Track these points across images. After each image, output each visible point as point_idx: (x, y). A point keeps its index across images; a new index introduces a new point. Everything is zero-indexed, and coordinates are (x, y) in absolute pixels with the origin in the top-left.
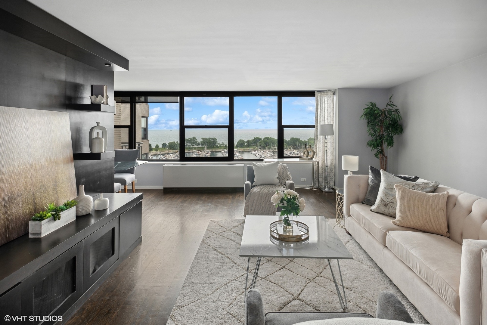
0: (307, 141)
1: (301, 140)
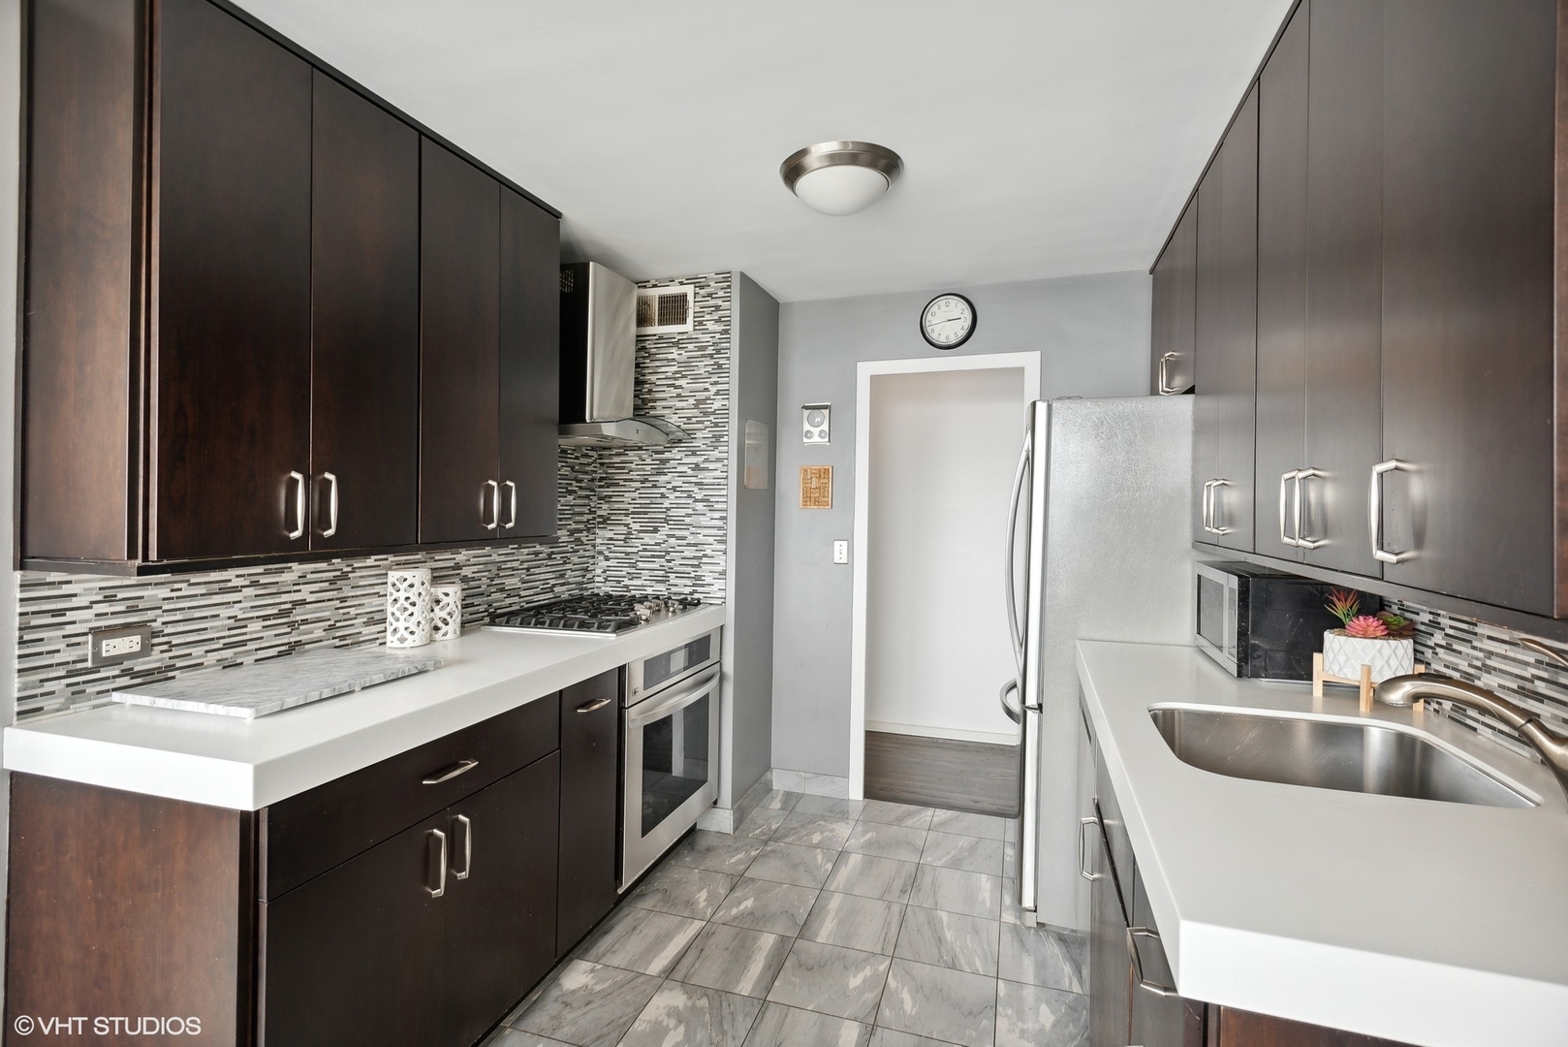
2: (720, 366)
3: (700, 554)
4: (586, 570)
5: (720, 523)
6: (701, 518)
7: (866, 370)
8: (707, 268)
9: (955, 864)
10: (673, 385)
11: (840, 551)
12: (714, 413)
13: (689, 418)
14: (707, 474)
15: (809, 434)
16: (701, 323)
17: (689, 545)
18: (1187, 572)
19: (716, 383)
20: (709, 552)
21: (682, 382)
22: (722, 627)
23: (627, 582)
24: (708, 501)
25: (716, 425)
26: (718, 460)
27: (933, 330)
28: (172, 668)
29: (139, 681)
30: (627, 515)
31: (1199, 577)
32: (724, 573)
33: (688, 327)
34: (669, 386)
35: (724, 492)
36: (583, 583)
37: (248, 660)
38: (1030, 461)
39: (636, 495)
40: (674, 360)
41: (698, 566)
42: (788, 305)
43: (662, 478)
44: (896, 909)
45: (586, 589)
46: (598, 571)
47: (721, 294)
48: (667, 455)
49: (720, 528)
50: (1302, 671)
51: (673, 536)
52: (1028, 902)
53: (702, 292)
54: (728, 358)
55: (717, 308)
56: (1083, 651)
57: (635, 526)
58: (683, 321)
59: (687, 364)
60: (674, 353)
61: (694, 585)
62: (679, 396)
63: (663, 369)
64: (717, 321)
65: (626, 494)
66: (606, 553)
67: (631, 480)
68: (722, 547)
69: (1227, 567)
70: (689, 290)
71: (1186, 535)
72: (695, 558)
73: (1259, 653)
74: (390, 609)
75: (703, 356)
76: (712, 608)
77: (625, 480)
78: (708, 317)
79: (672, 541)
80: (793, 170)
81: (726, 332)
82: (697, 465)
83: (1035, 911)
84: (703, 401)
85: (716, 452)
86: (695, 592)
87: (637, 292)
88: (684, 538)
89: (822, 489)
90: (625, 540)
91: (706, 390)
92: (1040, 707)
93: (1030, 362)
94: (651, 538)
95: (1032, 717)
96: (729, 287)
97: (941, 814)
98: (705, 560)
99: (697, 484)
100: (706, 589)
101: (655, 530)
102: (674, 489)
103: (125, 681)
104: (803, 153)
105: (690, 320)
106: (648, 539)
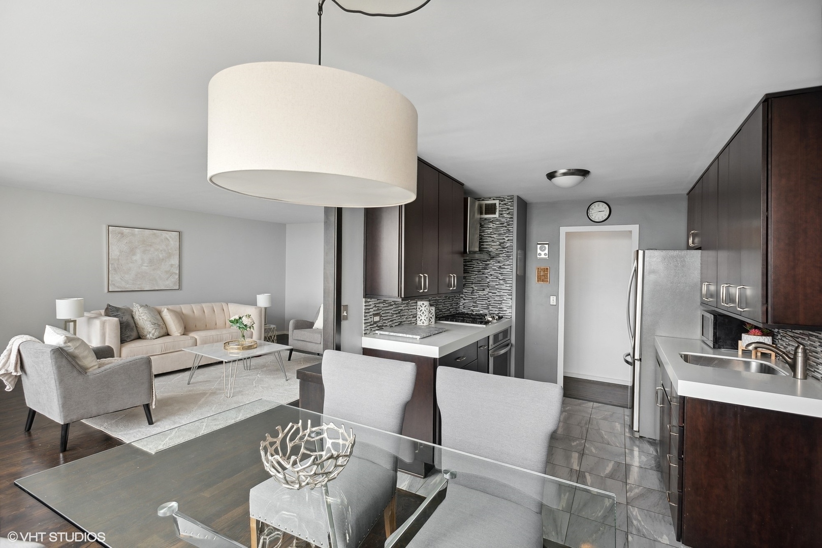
2: (509, 230)
3: (502, 299)
4: (457, 303)
5: (509, 288)
6: (502, 286)
7: (563, 230)
8: (505, 193)
9: (605, 419)
10: (490, 237)
11: (553, 300)
12: (507, 248)
13: (497, 249)
14: (504, 270)
15: (540, 254)
16: (501, 214)
17: (497, 296)
18: (699, 313)
19: (508, 237)
20: (505, 299)
21: (494, 236)
22: (511, 326)
23: (472, 308)
24: (505, 280)
25: (508, 252)
26: (509, 265)
27: (592, 215)
28: (383, 326)
30: (472, 284)
31: (703, 315)
32: (511, 306)
33: (497, 215)
34: (489, 237)
35: (511, 277)
36: (456, 308)
38: (636, 271)
39: (476, 276)
40: (491, 227)
41: (501, 304)
42: (531, 204)
43: (487, 271)
44: (584, 428)
45: (458, 310)
46: (461, 304)
47: (510, 204)
48: (488, 262)
49: (509, 290)
50: (736, 347)
51: (491, 292)
52: (636, 428)
53: (502, 203)
54: (512, 228)
55: (508, 209)
56: (658, 340)
57: (476, 288)
58: (495, 213)
59: (497, 229)
60: (491, 225)
61: (499, 311)
62: (493, 241)
63: (486, 231)
64: (508, 214)
65: (472, 276)
66: (464, 297)
67: (474, 271)
68: (510, 297)
69: (711, 312)
70: (497, 202)
71: (699, 300)
72: (499, 301)
73: (721, 341)
74: (419, 313)
75: (502, 226)
76: (507, 320)
77: (472, 271)
78: (504, 212)
79: (490, 294)
80: (551, 176)
81: (512, 218)
82: (500, 266)
83: (639, 432)
84: (503, 243)
85: (508, 262)
86: (500, 313)
87: (477, 203)
88: (495, 293)
89: (545, 276)
90: (472, 293)
91: (504, 239)
92: (640, 360)
93: (635, 228)
94: (482, 293)
95: (637, 363)
96: (513, 201)
97: (596, 405)
98: (503, 302)
99: (500, 273)
100: (504, 312)
101: (484, 290)
102: (491, 275)
104: (555, 172)
105: (497, 213)
106: (481, 293)
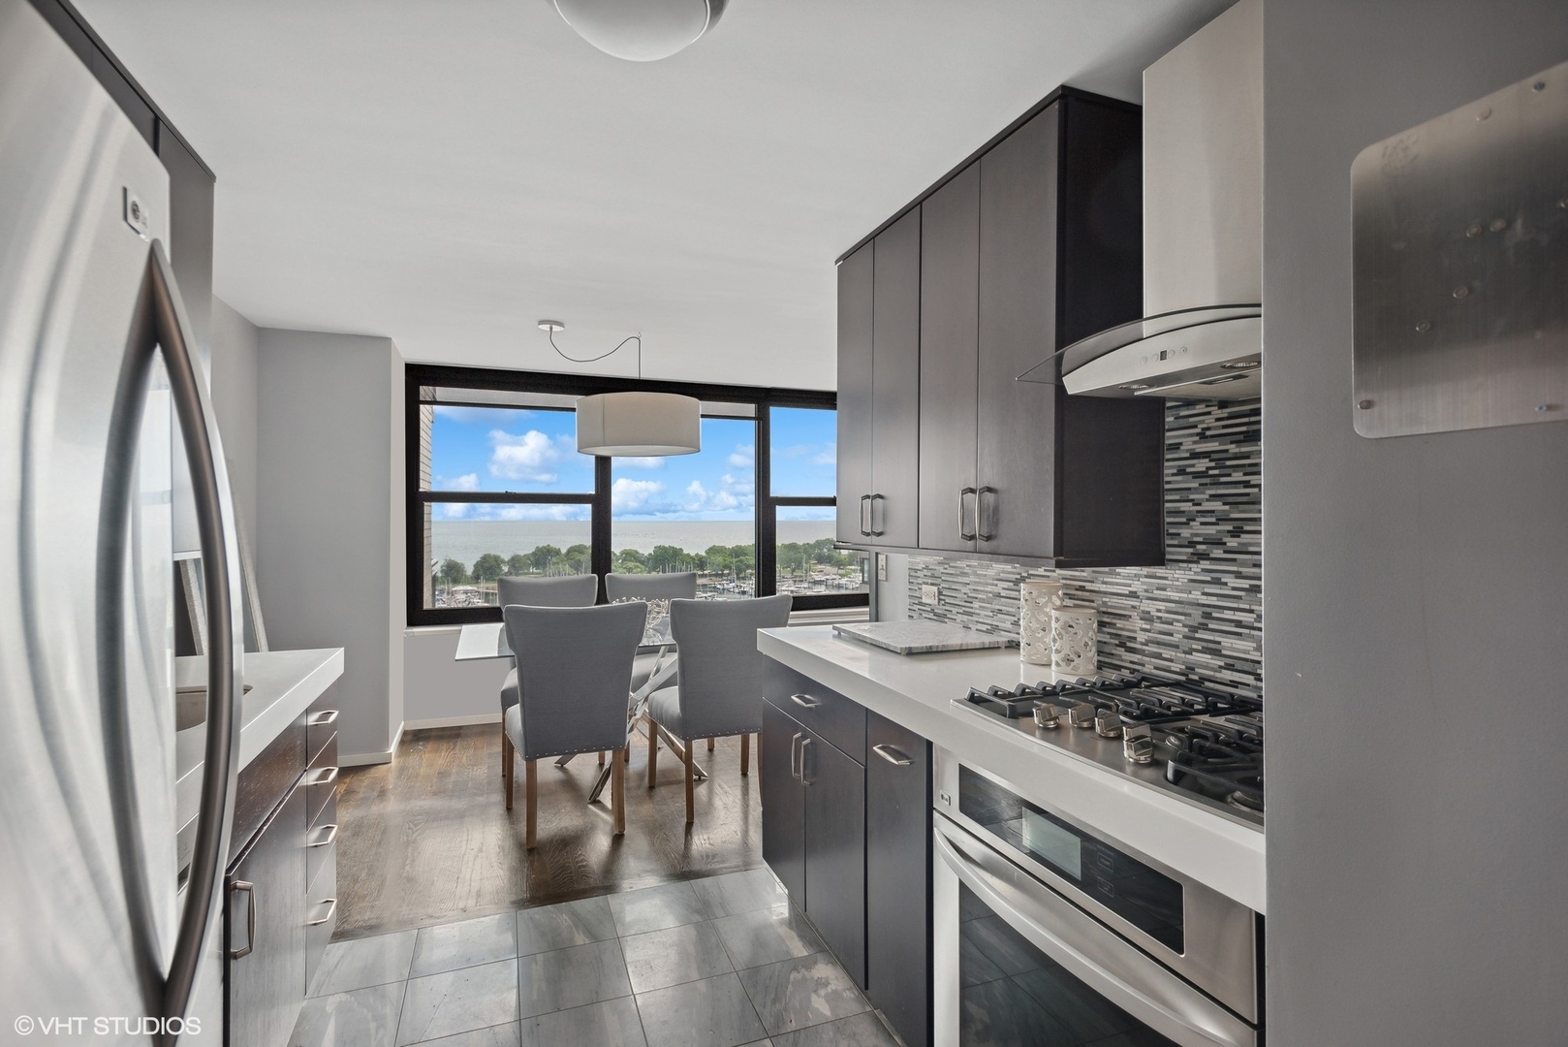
0: (704, 554)
1: (685, 552)
29: (935, 618)
37: (974, 627)
103: (931, 616)
